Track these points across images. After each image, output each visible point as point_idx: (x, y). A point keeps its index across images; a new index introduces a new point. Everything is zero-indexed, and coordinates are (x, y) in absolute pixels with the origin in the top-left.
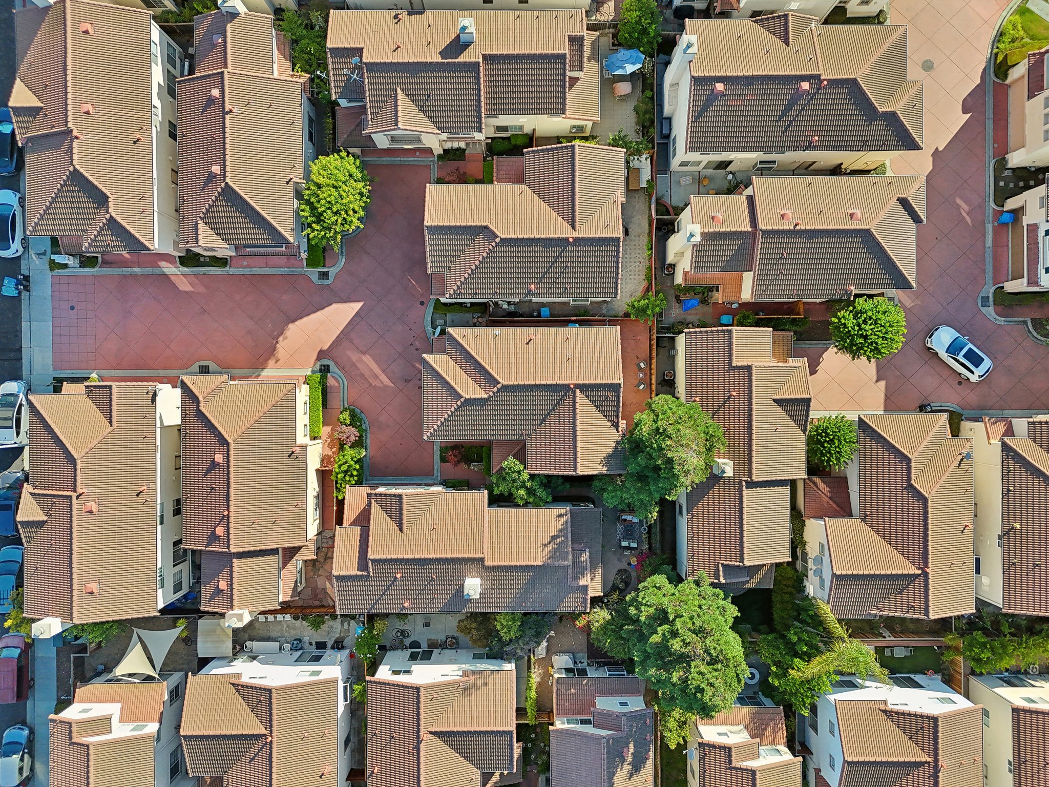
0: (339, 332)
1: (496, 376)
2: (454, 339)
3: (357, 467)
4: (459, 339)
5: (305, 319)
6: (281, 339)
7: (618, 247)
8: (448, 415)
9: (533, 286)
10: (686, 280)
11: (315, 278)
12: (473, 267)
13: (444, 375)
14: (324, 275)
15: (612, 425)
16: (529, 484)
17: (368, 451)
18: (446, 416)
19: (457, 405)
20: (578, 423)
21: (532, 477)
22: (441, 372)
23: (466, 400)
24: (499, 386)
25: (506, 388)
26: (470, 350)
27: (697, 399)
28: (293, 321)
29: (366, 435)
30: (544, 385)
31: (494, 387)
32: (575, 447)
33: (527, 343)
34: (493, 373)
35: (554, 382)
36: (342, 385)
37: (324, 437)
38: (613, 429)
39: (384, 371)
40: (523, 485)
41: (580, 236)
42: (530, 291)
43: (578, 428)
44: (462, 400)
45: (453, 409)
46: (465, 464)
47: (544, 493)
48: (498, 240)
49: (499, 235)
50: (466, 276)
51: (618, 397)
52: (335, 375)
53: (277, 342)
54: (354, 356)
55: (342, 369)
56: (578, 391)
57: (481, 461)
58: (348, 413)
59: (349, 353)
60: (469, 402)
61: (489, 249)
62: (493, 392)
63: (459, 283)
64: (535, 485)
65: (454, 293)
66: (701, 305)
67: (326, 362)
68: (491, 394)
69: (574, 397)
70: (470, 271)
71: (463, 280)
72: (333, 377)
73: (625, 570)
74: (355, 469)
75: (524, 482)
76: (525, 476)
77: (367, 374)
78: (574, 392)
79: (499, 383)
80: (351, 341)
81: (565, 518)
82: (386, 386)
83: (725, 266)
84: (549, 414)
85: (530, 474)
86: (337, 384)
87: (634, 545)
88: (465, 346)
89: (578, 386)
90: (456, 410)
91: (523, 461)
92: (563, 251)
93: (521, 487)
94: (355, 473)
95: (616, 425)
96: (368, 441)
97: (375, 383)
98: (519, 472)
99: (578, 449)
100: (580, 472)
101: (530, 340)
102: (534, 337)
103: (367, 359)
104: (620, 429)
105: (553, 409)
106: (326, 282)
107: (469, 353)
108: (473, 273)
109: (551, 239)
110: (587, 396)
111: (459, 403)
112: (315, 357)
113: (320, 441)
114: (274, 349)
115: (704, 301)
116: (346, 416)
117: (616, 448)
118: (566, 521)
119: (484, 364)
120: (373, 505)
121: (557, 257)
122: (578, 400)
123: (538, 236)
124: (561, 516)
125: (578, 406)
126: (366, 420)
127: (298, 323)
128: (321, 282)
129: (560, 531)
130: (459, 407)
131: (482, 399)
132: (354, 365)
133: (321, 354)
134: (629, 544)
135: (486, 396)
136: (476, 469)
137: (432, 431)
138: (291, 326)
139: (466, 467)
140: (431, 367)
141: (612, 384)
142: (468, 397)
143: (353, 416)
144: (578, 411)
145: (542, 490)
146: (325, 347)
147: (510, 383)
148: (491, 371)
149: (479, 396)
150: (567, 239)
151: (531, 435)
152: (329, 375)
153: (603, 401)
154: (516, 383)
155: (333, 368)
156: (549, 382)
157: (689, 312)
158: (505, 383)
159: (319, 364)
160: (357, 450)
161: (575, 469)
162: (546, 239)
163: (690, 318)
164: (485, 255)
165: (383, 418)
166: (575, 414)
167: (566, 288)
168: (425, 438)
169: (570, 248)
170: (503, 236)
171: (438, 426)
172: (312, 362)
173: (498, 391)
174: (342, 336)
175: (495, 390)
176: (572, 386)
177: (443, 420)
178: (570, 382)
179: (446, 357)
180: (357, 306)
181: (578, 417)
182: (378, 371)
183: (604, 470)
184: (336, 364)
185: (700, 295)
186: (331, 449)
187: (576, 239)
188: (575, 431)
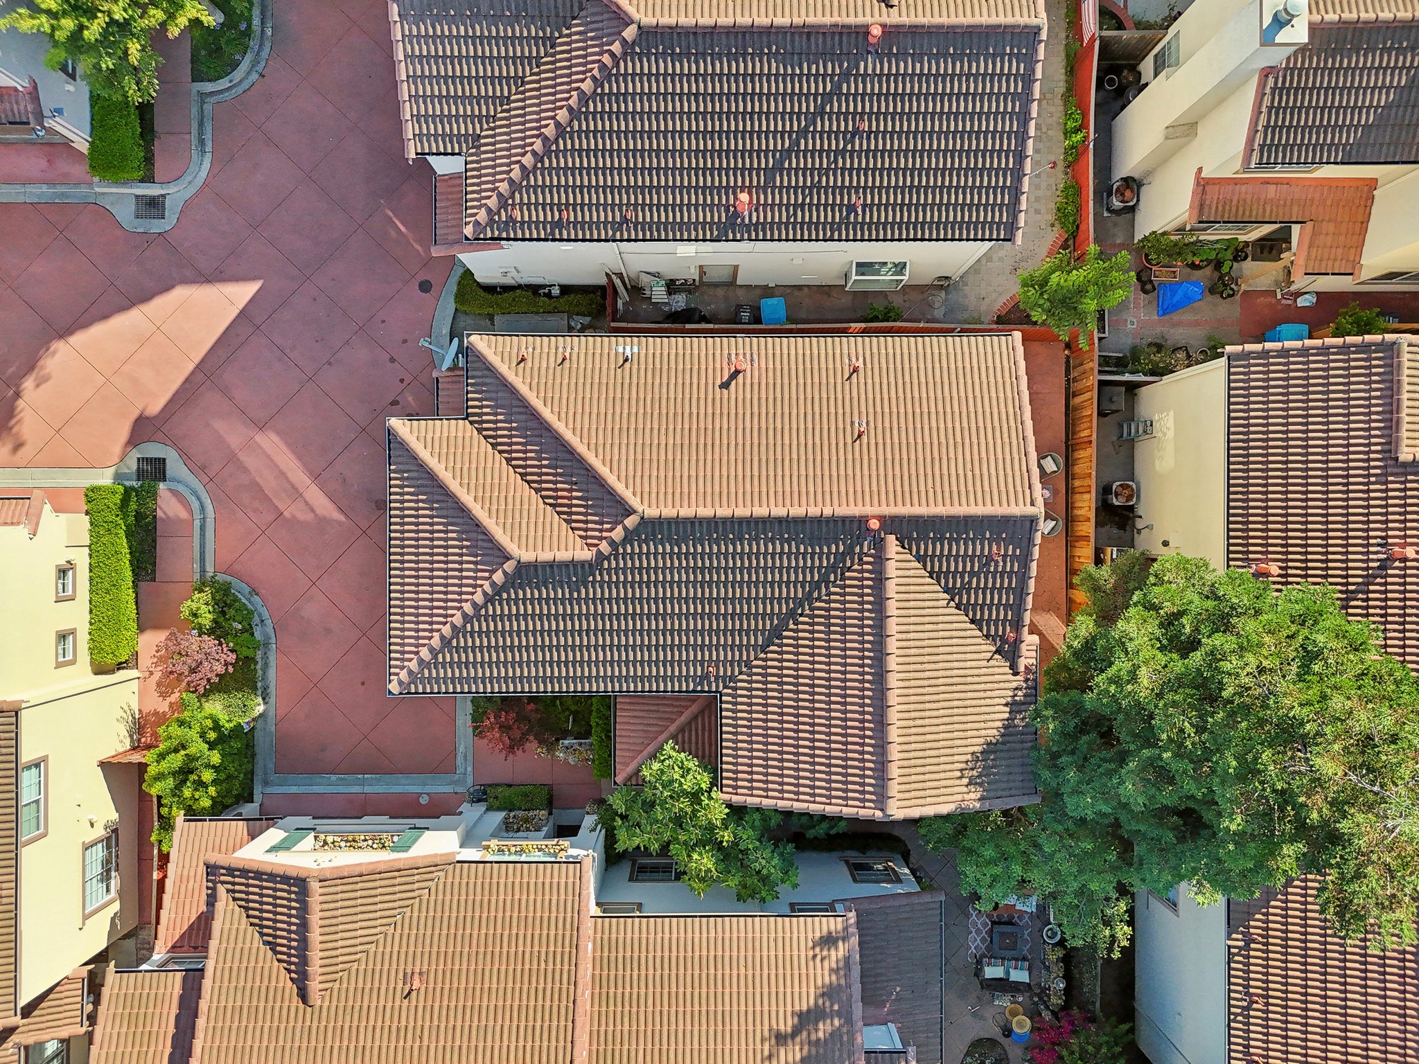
0: (191, 367)
1: (620, 487)
2: (490, 369)
3: (216, 758)
4: (504, 369)
5: (98, 330)
6: (28, 384)
7: (1031, 61)
8: (465, 615)
9: (744, 197)
10: (1202, 206)
11: (125, 213)
12: (550, 131)
13: (454, 486)
14: (153, 206)
15: (998, 652)
16: (727, 837)
17: (272, 700)
18: (458, 620)
19: (493, 584)
20: (892, 645)
21: (737, 812)
22: (445, 476)
23: (522, 567)
24: (630, 522)
25: (653, 528)
26: (537, 403)
27: (1274, 569)
28: (64, 333)
29: (265, 657)
30: (780, 520)
31: (616, 523)
32: (881, 724)
33: (725, 385)
34: (611, 479)
35: (814, 511)
36: (197, 516)
37: (146, 660)
38: (1001, 666)
39: (316, 477)
40: (709, 839)
41: (905, 20)
42: (736, 214)
43: (892, 663)
44: (509, 566)
45: (479, 598)
46: (541, 742)
47: (775, 861)
48: (630, 33)
49: (636, 16)
50: (528, 160)
51: (1025, 560)
52: (181, 488)
53: (18, 395)
54: (233, 434)
55: (199, 469)
56: (891, 540)
57: (587, 734)
58: (206, 596)
59: (219, 425)
60: (529, 574)
61: (603, 67)
62: (612, 543)
63: (504, 187)
64: (748, 838)
65: (491, 222)
66: (1210, 298)
67: (154, 450)
68: (605, 547)
69: (880, 559)
70: (538, 145)
71: (516, 173)
72: (174, 493)
73: (992, 1042)
74: (208, 766)
75: (711, 828)
76: (717, 813)
77: (268, 482)
78: (879, 545)
79: (630, 511)
80: (225, 392)
81: (841, 950)
82: (322, 522)
83: (1358, 144)
84: (792, 614)
85: (729, 805)
86: (183, 514)
87: (1020, 975)
88: (524, 390)
89: (892, 524)
90: (489, 599)
91: (711, 764)
92: (845, 76)
93: (701, 843)
94: (208, 776)
95: (1009, 652)
96: (272, 673)
97: (292, 510)
98: (695, 797)
99: (893, 734)
100: (898, 810)
101: (737, 372)
102: (745, 366)
103: (270, 442)
104: (1022, 664)
105: (809, 597)
106: (157, 226)
107: (534, 415)
108: (548, 152)
109: (807, 32)
110: (919, 558)
111: (498, 577)
112: (124, 433)
113: (133, 673)
114: (11, 412)
115: (1222, 287)
116: (201, 605)
117: (1008, 726)
118: (847, 959)
119: (581, 449)
120: (220, 906)
121: (827, 97)
122: (891, 569)
123: (763, 21)
124: (828, 941)
125: (891, 588)
126: (266, 615)
127: (78, 339)
128: (141, 226)
129: (829, 993)
130: (498, 590)
131: (572, 565)
132: (232, 458)
133: (143, 429)
134: (1008, 973)
135: (586, 555)
136: (571, 760)
137: (413, 665)
138: (60, 346)
139: (542, 751)
140: (414, 458)
141: (1006, 520)
142: (527, 556)
143: (225, 602)
144: (892, 608)
145: (767, 854)
146: (155, 408)
147: (669, 512)
148: (604, 471)
149: (563, 555)
150: (863, 31)
151: (732, 678)
152: (162, 486)
153: (972, 574)
154: (686, 512)
155: (175, 466)
156: (797, 511)
157: (1175, 317)
158: (652, 512)
159: (135, 454)
160: (237, 699)
161: (882, 799)
162: (794, 31)
163: (1178, 335)
164: (587, 86)
165: (313, 610)
166: (881, 618)
167: (851, 208)
168: (394, 687)
169: (869, 65)
170: (648, 20)
171: (432, 650)
172: (117, 449)
173: (629, 537)
174: (200, 377)
175: (618, 534)
176: (874, 524)
177: (446, 630)
178: (868, 510)
179: (461, 429)
180: (244, 292)
181: (892, 626)
182: (299, 476)
183: (972, 799)
184: (185, 455)
185: (1208, 271)
186: (163, 695)
187: (891, 32)
188: (881, 674)
